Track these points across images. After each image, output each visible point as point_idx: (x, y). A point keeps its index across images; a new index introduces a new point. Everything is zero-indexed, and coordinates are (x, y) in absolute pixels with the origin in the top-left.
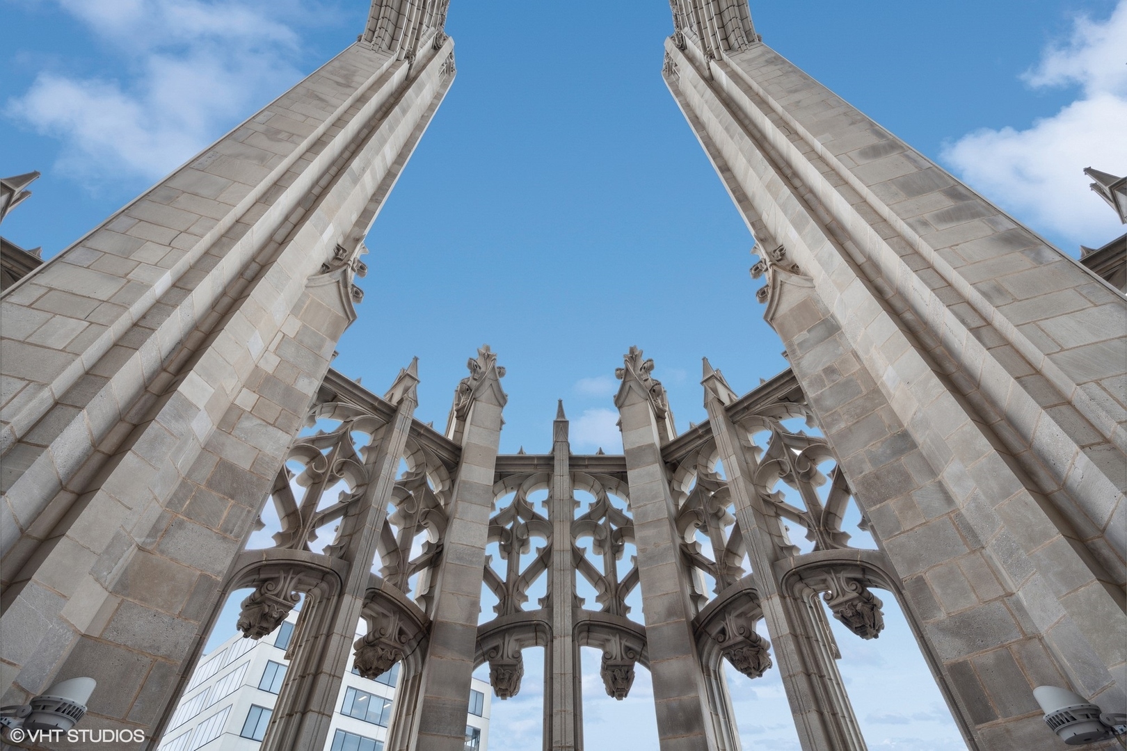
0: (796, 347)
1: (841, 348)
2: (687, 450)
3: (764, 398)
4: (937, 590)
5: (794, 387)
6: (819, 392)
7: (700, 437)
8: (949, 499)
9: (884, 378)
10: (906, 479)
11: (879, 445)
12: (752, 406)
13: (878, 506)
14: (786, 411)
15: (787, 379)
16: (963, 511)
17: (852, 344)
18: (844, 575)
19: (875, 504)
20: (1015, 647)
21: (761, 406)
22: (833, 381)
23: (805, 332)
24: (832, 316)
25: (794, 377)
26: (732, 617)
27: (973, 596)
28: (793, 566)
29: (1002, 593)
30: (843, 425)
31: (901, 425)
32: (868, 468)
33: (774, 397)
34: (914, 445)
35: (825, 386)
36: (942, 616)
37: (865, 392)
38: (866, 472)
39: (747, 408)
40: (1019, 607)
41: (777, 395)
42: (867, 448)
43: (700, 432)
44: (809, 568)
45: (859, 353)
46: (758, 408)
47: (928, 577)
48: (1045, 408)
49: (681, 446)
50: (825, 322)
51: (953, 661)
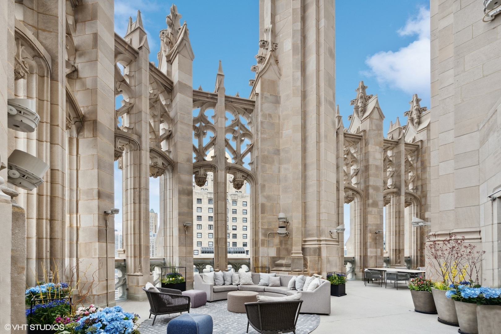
0: (264, 97)
1: (277, 111)
2: (200, 99)
3: (239, 103)
4: (267, 189)
5: (251, 108)
6: (264, 120)
7: (208, 98)
8: (279, 172)
9: (284, 132)
10: (273, 162)
11: (272, 149)
12: (234, 102)
13: (264, 164)
14: (243, 113)
15: (251, 103)
16: (281, 176)
17: (280, 112)
18: (242, 174)
19: (263, 163)
20: (275, 204)
21: (237, 106)
22: (269, 120)
23: (269, 94)
24: (280, 97)
25: (254, 105)
26: (203, 169)
27: (273, 193)
28: (231, 166)
29: (278, 194)
30: (265, 136)
31: (279, 147)
32: (266, 153)
33: (243, 106)
34: (279, 155)
35: (266, 120)
36: (265, 194)
37: (276, 131)
38: (265, 154)
39: (232, 102)
40: (280, 198)
41: (244, 106)
42: (268, 147)
43: (209, 96)
44: (235, 168)
45: (280, 118)
46: (236, 105)
47: (266, 185)
48: (317, 169)
49: (197, 95)
50: (276, 96)
51: (263, 203)
